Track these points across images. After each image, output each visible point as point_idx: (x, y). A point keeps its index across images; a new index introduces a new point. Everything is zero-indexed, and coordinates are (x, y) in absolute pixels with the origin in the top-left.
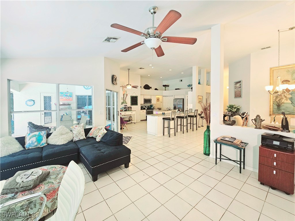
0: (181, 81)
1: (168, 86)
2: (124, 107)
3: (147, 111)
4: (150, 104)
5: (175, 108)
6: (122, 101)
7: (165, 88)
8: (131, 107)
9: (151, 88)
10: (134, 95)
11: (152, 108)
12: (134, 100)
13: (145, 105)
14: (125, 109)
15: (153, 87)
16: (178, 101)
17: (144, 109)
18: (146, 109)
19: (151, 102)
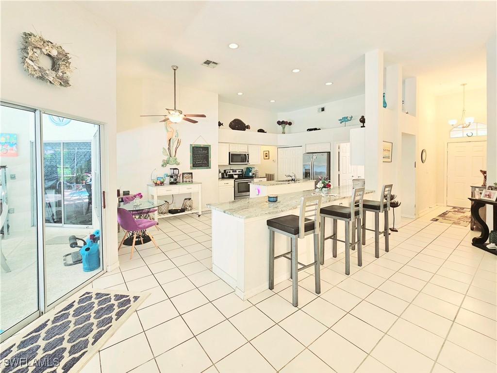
0: (323, 110)
1: (290, 124)
2: (170, 172)
3: (236, 183)
4: (246, 166)
5: (307, 175)
6: (166, 158)
7: (284, 128)
8: (191, 173)
9: (248, 127)
10: (201, 143)
11: (251, 174)
12: (201, 156)
13: (234, 168)
14: (172, 180)
15: (254, 126)
16: (314, 157)
17: (231, 177)
18: (236, 177)
19: (248, 162)
